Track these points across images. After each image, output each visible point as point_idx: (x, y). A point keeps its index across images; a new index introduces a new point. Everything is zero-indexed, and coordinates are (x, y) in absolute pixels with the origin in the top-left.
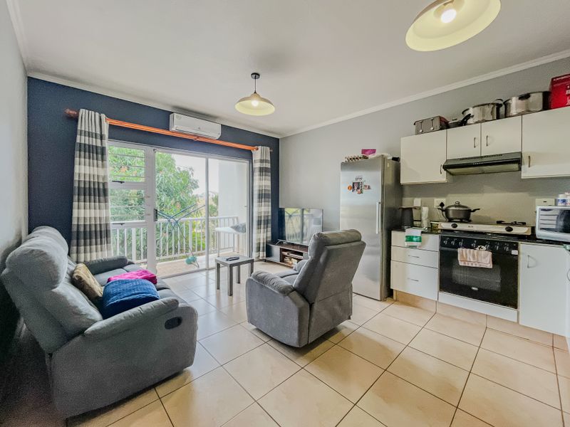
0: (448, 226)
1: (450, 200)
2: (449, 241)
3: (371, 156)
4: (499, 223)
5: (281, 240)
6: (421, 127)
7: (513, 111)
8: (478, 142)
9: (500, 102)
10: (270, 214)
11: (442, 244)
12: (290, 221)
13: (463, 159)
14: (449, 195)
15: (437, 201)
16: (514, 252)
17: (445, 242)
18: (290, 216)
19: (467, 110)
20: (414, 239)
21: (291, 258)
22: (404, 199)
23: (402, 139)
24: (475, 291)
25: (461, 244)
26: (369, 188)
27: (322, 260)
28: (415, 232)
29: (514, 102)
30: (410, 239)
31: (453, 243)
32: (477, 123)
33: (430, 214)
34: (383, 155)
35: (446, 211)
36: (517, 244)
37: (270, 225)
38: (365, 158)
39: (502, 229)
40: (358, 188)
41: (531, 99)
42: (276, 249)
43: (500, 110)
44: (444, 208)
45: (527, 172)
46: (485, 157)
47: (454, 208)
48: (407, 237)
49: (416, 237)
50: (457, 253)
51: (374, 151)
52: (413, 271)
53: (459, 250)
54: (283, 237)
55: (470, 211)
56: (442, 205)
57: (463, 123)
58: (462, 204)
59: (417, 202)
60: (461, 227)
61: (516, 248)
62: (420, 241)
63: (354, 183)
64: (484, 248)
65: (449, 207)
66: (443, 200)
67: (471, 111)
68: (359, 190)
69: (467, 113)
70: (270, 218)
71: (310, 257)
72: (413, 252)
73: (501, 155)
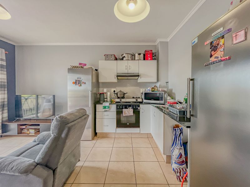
0: (118, 100)
1: (118, 90)
2: (120, 107)
3: (85, 67)
4: (133, 98)
5: (18, 118)
6: (107, 57)
7: (136, 58)
8: (127, 68)
9: (133, 54)
10: (6, 100)
11: (117, 108)
12: (26, 102)
13: (122, 73)
14: (117, 87)
15: (113, 90)
16: (139, 108)
17: (118, 107)
18: (26, 99)
19: (123, 54)
20: (107, 107)
21: (28, 130)
22: (100, 89)
23: (99, 61)
24: (128, 125)
25: (124, 107)
26: (85, 83)
27: (63, 135)
28: (107, 104)
29: (137, 55)
30: (105, 107)
31: (121, 107)
32: (126, 60)
33: (110, 95)
34: (91, 67)
35: (117, 94)
36: (139, 105)
37: (6, 108)
38: (82, 67)
39: (134, 100)
40: (79, 83)
41: (141, 55)
42: (13, 126)
43: (133, 57)
44: (116, 92)
45: (140, 80)
46: (129, 73)
47: (119, 93)
48: (103, 107)
49: (107, 106)
50: (122, 111)
51: (85, 65)
52: (106, 122)
53: (123, 110)
54: (20, 116)
55: (125, 94)
56: (114, 91)
57: (122, 59)
58: (122, 91)
59: (105, 90)
60: (123, 100)
61: (139, 107)
62: (109, 108)
63: (76, 81)
64: (131, 108)
65: (118, 92)
66: (115, 89)
67: (124, 55)
68: (80, 84)
69: (123, 56)
70: (6, 103)
71: (52, 135)
72: (106, 113)
73: (134, 73)
